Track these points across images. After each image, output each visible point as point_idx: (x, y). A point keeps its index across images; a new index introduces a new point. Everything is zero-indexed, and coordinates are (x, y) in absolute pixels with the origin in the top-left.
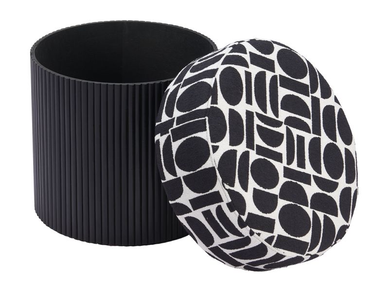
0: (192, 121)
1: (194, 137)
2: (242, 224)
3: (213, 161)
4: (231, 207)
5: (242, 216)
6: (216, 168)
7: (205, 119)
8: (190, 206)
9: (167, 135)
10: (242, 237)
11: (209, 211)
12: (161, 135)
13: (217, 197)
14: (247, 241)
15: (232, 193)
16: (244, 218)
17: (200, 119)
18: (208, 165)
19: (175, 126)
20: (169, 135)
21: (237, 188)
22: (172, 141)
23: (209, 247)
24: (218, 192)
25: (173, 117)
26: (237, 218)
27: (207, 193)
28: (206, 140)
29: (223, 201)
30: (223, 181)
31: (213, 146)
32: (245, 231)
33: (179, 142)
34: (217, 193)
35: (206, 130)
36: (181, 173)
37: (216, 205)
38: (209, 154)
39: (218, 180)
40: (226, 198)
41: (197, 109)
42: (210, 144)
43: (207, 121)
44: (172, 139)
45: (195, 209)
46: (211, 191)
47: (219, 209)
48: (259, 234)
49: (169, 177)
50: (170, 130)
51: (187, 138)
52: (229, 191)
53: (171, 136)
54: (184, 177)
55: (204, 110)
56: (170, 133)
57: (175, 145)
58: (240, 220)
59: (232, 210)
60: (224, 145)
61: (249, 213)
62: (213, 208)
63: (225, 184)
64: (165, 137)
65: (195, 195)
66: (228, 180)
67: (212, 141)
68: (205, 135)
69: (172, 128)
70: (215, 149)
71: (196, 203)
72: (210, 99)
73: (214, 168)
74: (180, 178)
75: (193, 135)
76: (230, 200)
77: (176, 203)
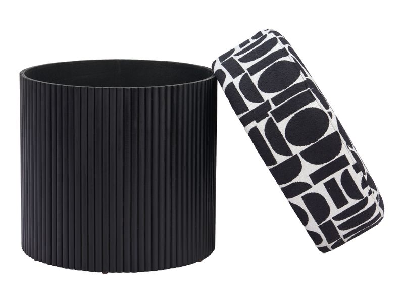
0: (296, 95)
1: (306, 109)
3: (334, 126)
4: (356, 169)
5: (364, 176)
6: (338, 131)
7: (309, 91)
8: (310, 182)
9: (267, 118)
10: (362, 199)
12: (257, 122)
13: (344, 161)
15: (354, 154)
16: (366, 177)
17: (303, 91)
18: (330, 131)
19: (274, 107)
20: (271, 118)
22: (275, 122)
23: (320, 224)
24: (344, 156)
25: (266, 100)
26: (361, 180)
27: (333, 160)
28: (320, 108)
29: (349, 164)
30: (347, 144)
32: (366, 192)
33: (286, 121)
35: (315, 100)
36: (296, 150)
37: (342, 171)
38: (328, 121)
39: (342, 144)
40: (352, 161)
41: (294, 84)
42: (326, 111)
43: (311, 91)
44: (274, 120)
46: (337, 157)
47: (346, 174)
48: (374, 193)
49: (281, 159)
50: (269, 113)
51: (295, 113)
52: (352, 152)
53: (273, 118)
55: (301, 83)
56: (270, 115)
57: (282, 126)
58: (364, 180)
59: (357, 171)
62: (337, 176)
63: (349, 147)
64: (264, 122)
65: (316, 167)
67: (325, 108)
68: (317, 104)
69: (271, 110)
70: (331, 114)
72: (301, 74)
73: (336, 132)
74: (296, 155)
75: (303, 108)
76: (356, 162)
77: (293, 183)
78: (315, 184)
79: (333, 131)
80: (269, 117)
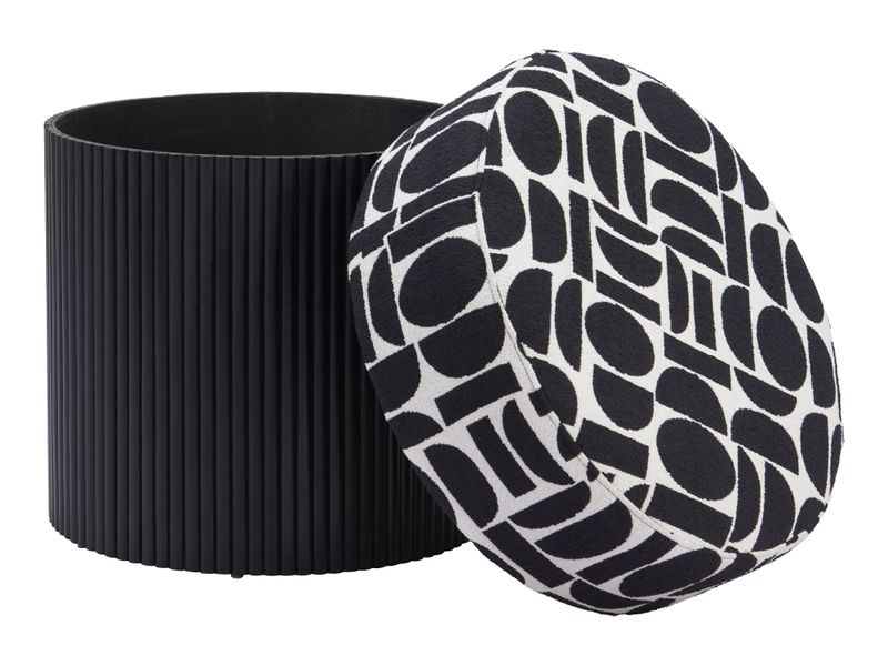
0: (441, 205)
1: (447, 239)
2: (568, 448)
3: (495, 289)
4: (541, 403)
5: (568, 427)
6: (502, 306)
7: (473, 197)
8: (437, 416)
9: (380, 250)
10: (569, 486)
11: (486, 421)
12: (363, 257)
13: (505, 381)
14: (581, 495)
15: (542, 369)
16: (574, 431)
17: (460, 198)
18: (481, 300)
19: (398, 225)
20: (385, 251)
21: (555, 356)
22: (391, 262)
23: (486, 529)
24: (508, 367)
25: (394, 208)
26: (556, 433)
27: (480, 372)
28: (476, 241)
29: (520, 389)
30: (520, 339)
31: (493, 256)
32: (576, 468)
33: (409, 261)
34: (506, 369)
35: (475, 220)
36: (414, 334)
37: (502, 402)
38: (483, 275)
39: (507, 337)
40: (529, 381)
41: (453, 177)
42: (487, 251)
43: (477, 200)
45: (449, 421)
46: (489, 366)
47: (512, 412)
48: (610, 477)
49: (383, 349)
50: (385, 239)
51: (428, 246)
52: (534, 361)
53: (389, 250)
54: (423, 343)
55: (469, 177)
56: (386, 244)
57: (399, 271)
58: (563, 436)
59: (542, 411)
60: (521, 256)
61: (584, 420)
62: (494, 411)
63: (525, 347)
64: (374, 256)
65: (449, 384)
66: (533, 336)
67: (491, 244)
68: (474, 232)
69: (390, 233)
70: (499, 262)
71: (452, 406)
72: (483, 154)
73: (496, 306)
74: (412, 346)
75: (443, 237)
76: (538, 386)
77: (403, 414)
78: (448, 425)
79: (489, 302)
80: (383, 247)
